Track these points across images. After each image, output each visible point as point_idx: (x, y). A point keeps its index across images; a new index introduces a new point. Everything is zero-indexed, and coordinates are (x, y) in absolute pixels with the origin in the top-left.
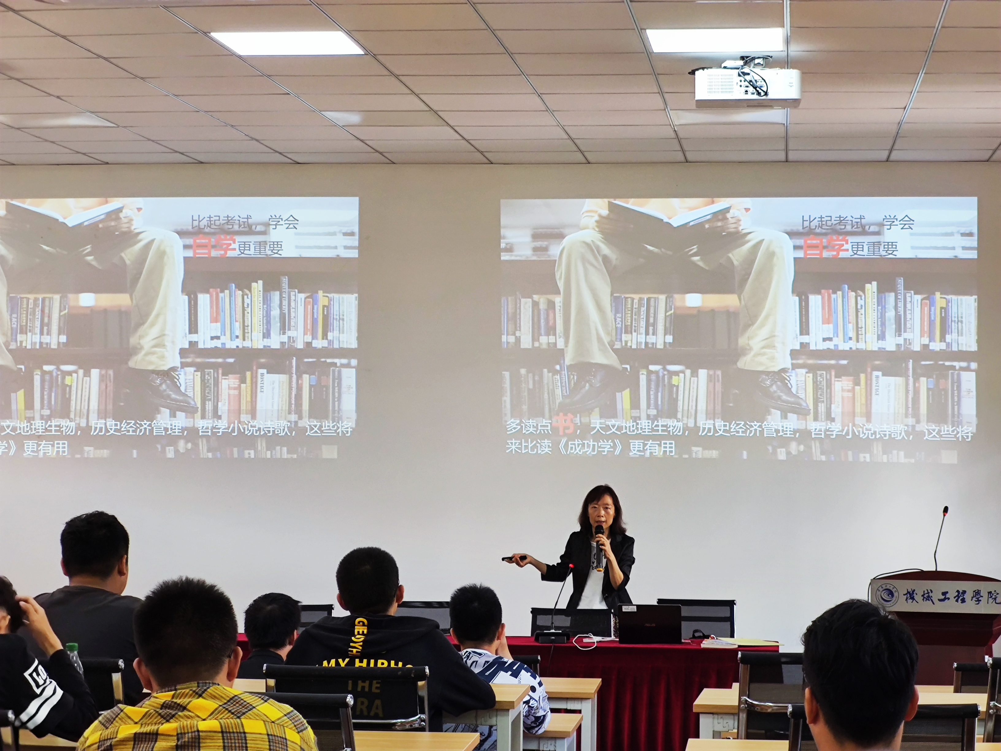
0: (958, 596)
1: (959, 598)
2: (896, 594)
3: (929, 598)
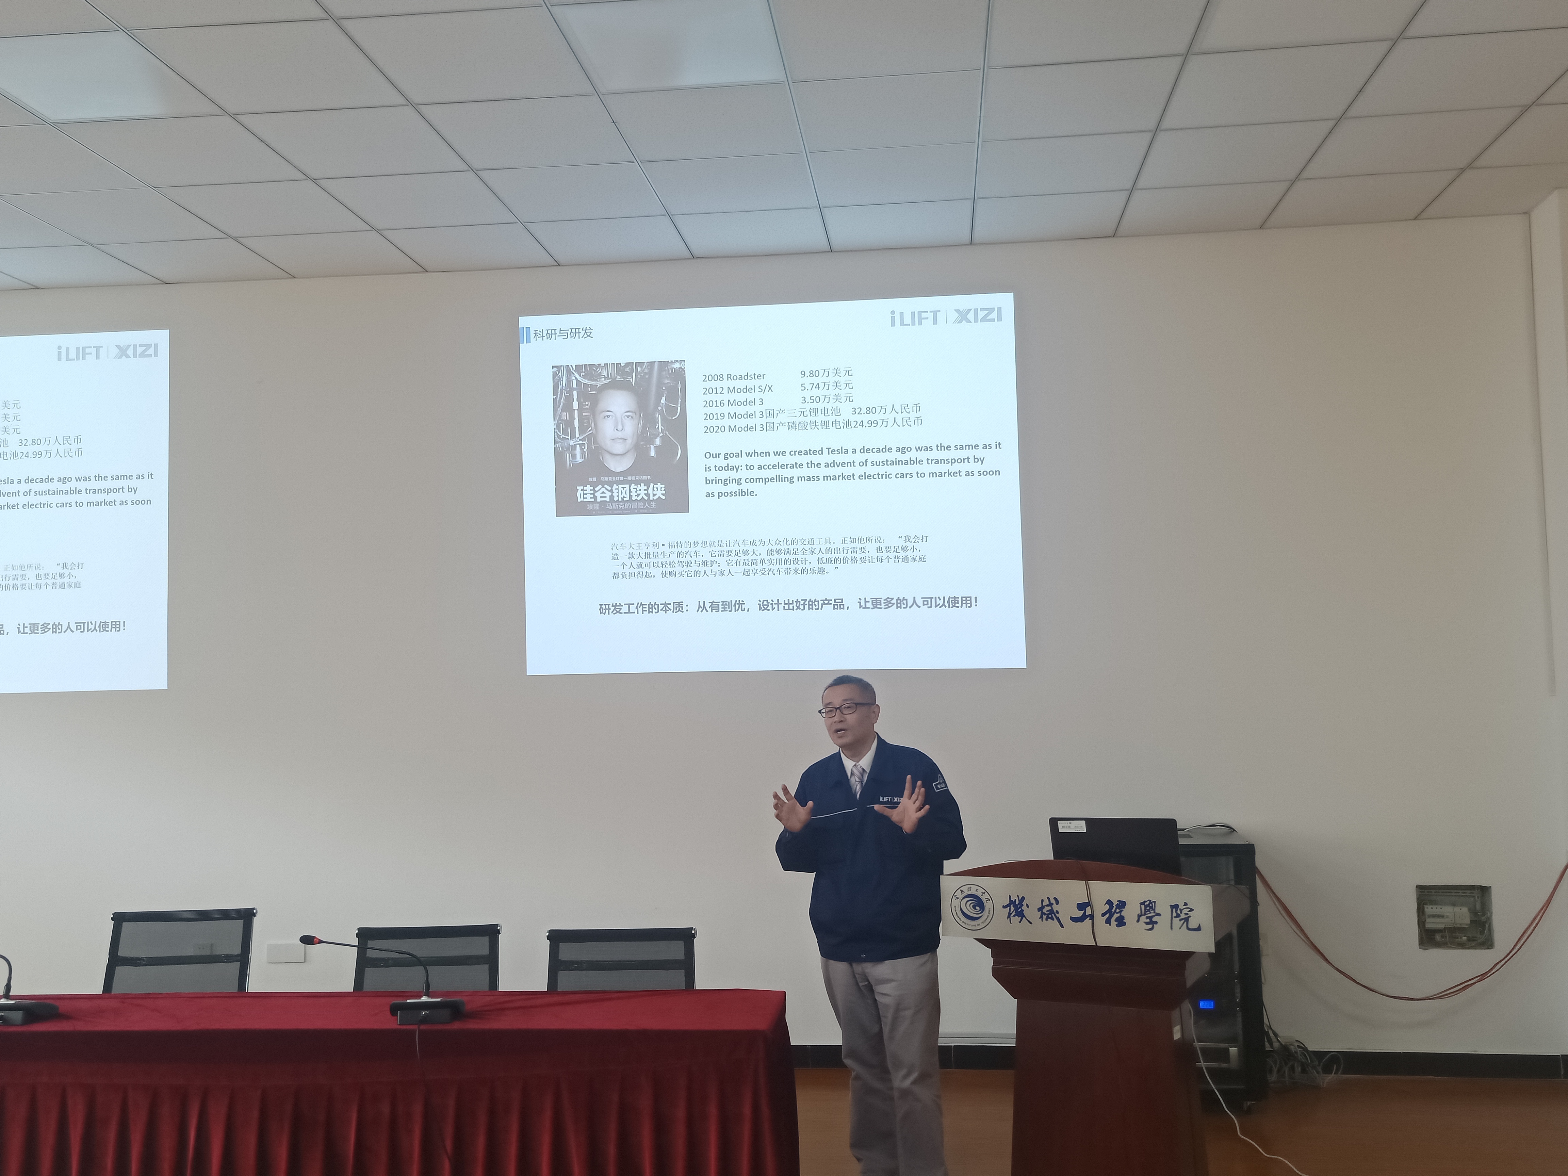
0: (1109, 911)
1: (1111, 915)
2: (988, 905)
3: (1051, 915)
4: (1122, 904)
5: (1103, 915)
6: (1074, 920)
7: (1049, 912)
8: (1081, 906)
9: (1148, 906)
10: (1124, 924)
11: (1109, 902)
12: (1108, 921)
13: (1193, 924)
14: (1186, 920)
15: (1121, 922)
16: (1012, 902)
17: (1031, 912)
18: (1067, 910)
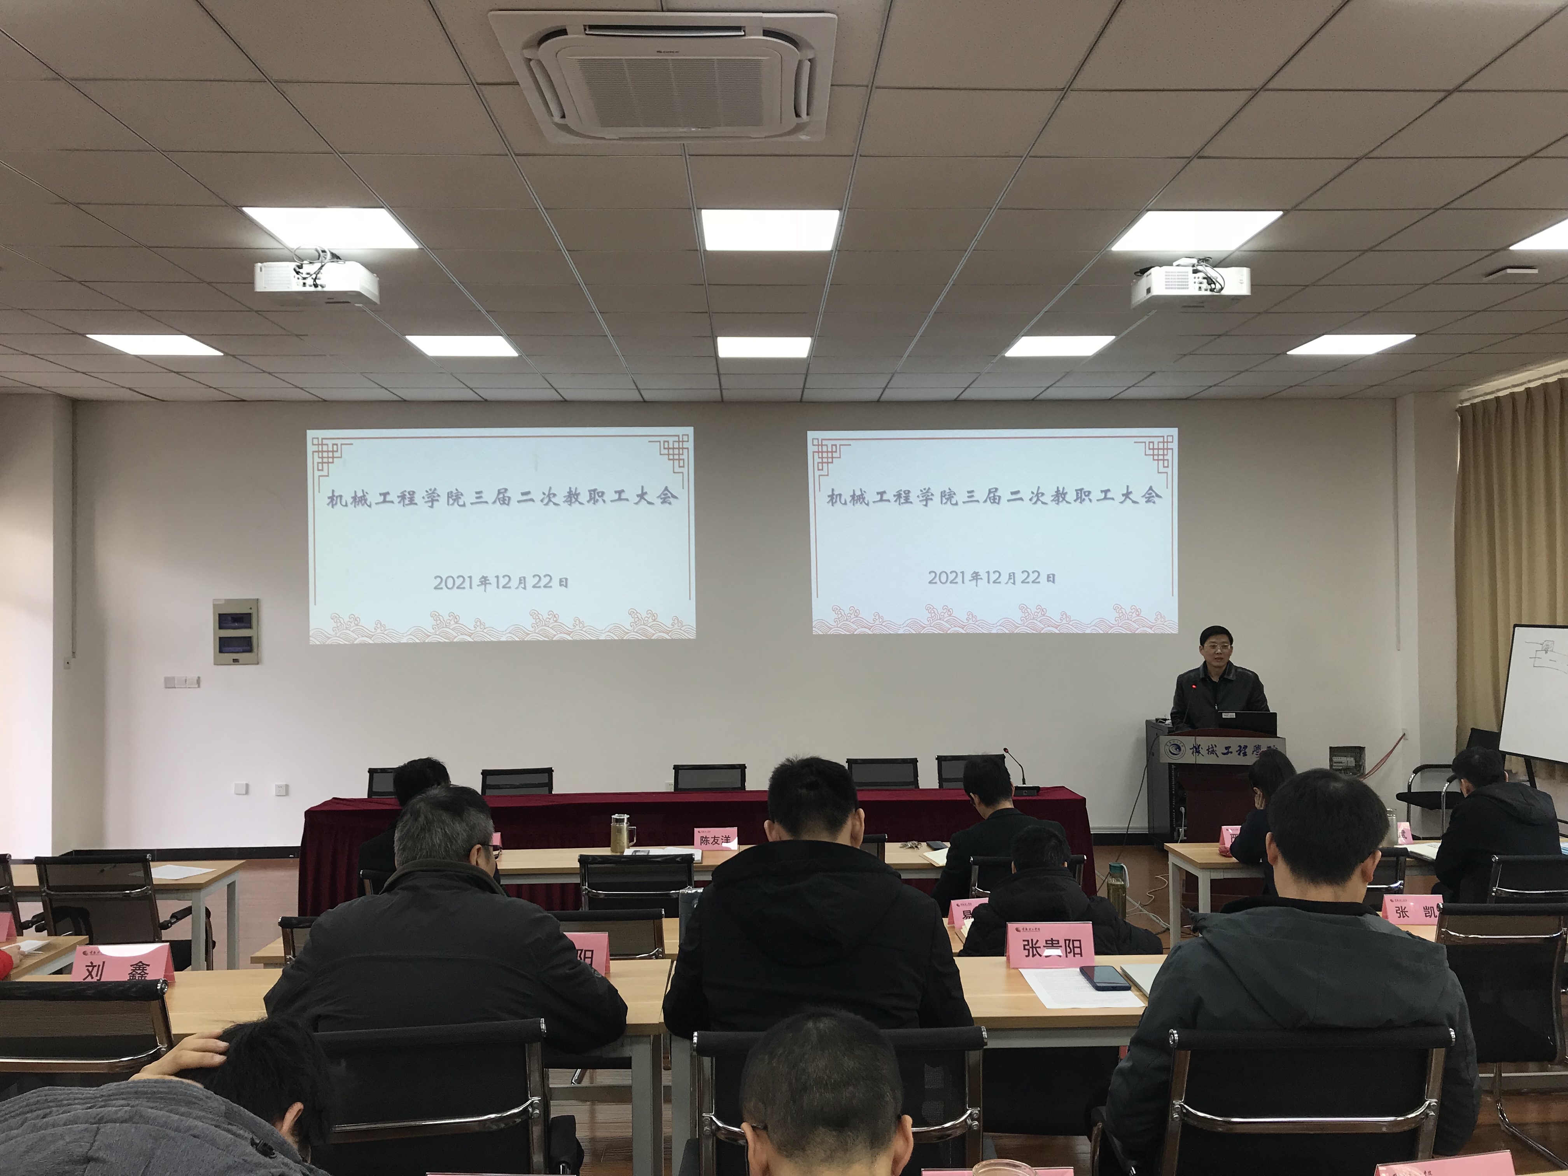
0: (1239, 750)
1: (1241, 752)
2: (1183, 748)
3: (1213, 752)
4: (1246, 747)
5: (1237, 752)
6: (1224, 754)
7: (1211, 751)
8: (1227, 748)
10: (1246, 755)
11: (1240, 746)
12: (1239, 754)
18: (1220, 750)
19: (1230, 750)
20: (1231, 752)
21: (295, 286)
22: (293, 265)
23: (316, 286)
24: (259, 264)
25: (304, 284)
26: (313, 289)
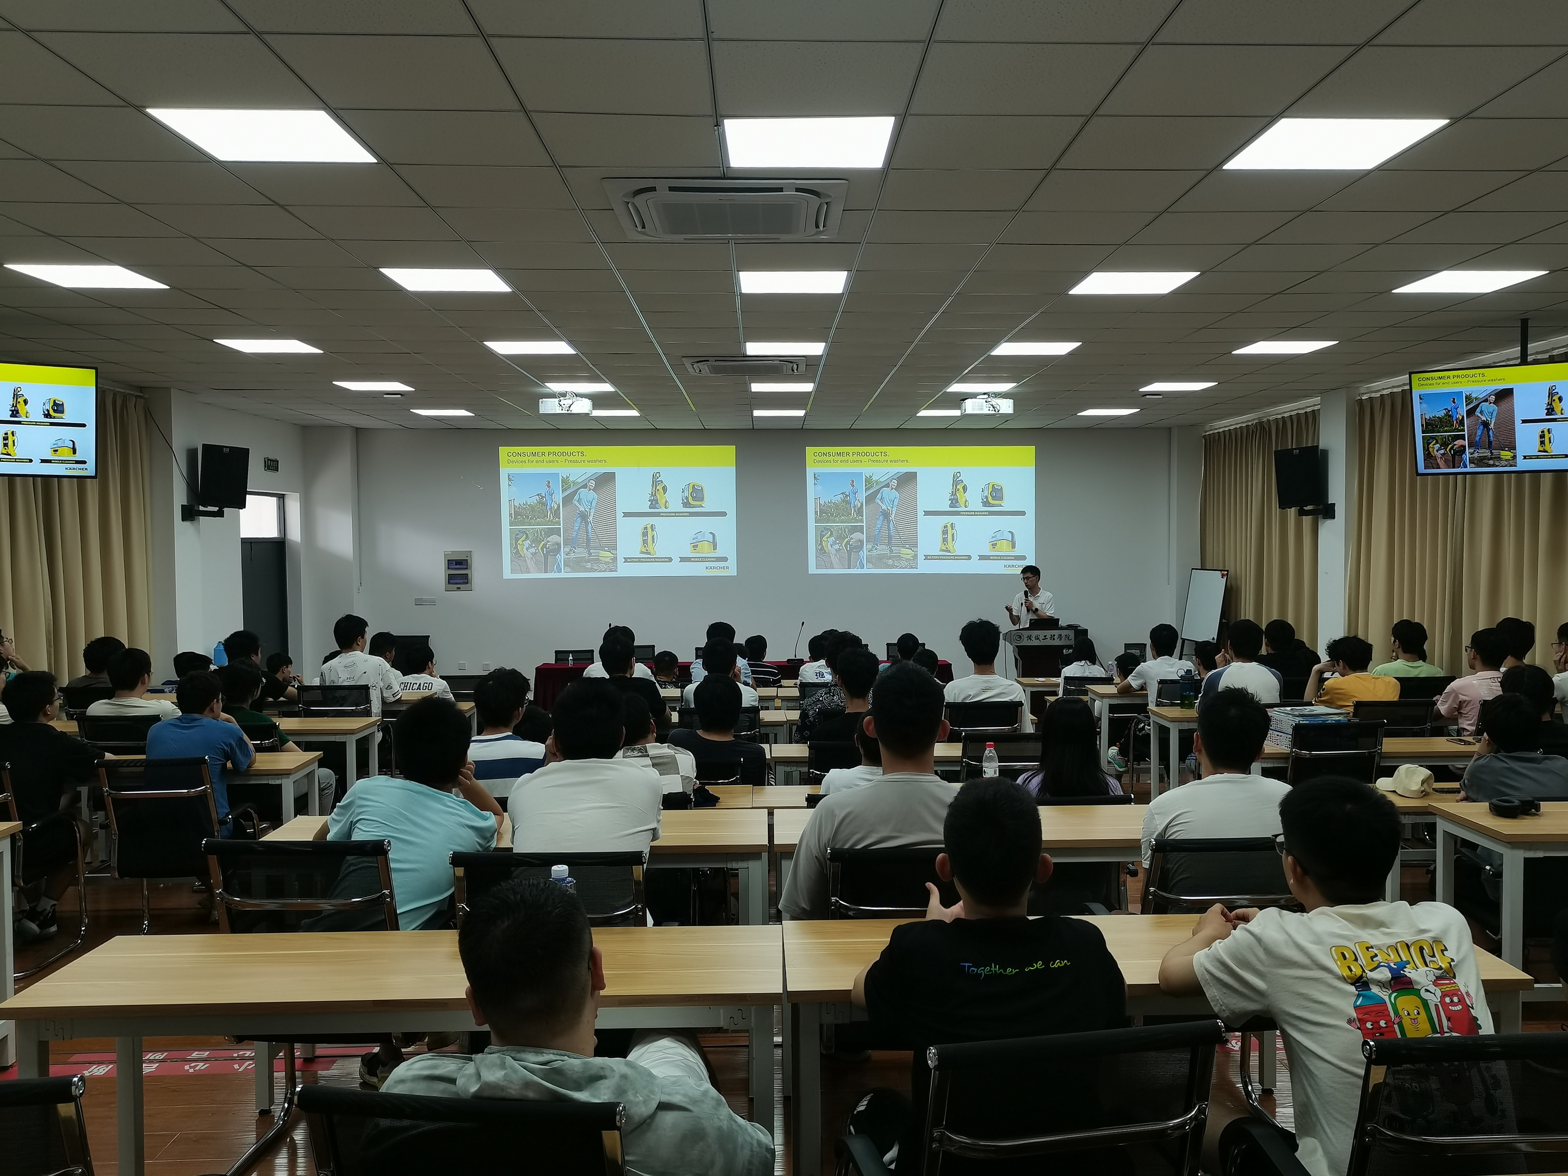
0: (1051, 637)
2: (1022, 637)
3: (1038, 639)
6: (1043, 639)
7: (1037, 638)
8: (1045, 636)
9: (1061, 635)
11: (1051, 635)
12: (1051, 639)
13: (1070, 639)
14: (1068, 638)
15: (1054, 639)
16: (1028, 636)
17: (1033, 639)
18: (1041, 637)
19: (1046, 637)
20: (1047, 639)
21: (558, 411)
22: (557, 400)
23: (568, 411)
24: (541, 400)
25: (562, 409)
26: (566, 412)
